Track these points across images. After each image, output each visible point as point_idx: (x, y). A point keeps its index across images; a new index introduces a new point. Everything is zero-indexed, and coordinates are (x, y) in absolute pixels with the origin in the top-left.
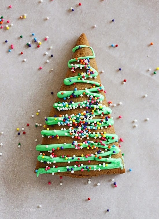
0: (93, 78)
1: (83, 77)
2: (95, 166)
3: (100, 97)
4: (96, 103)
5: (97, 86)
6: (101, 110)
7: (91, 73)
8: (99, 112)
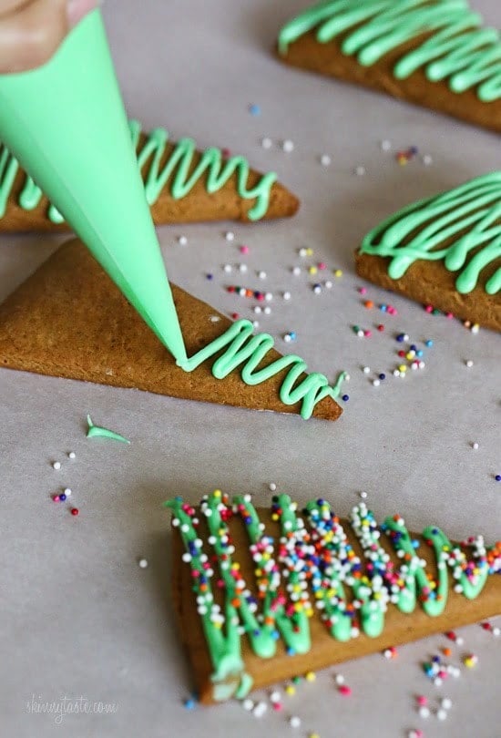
0: (457, 582)
1: (452, 555)
2: (209, 597)
3: (405, 592)
4: (387, 583)
5: (436, 590)
6: (372, 597)
7: (468, 573)
8: (364, 592)
